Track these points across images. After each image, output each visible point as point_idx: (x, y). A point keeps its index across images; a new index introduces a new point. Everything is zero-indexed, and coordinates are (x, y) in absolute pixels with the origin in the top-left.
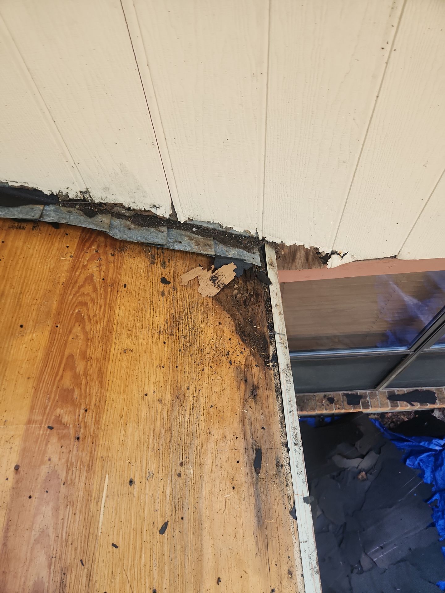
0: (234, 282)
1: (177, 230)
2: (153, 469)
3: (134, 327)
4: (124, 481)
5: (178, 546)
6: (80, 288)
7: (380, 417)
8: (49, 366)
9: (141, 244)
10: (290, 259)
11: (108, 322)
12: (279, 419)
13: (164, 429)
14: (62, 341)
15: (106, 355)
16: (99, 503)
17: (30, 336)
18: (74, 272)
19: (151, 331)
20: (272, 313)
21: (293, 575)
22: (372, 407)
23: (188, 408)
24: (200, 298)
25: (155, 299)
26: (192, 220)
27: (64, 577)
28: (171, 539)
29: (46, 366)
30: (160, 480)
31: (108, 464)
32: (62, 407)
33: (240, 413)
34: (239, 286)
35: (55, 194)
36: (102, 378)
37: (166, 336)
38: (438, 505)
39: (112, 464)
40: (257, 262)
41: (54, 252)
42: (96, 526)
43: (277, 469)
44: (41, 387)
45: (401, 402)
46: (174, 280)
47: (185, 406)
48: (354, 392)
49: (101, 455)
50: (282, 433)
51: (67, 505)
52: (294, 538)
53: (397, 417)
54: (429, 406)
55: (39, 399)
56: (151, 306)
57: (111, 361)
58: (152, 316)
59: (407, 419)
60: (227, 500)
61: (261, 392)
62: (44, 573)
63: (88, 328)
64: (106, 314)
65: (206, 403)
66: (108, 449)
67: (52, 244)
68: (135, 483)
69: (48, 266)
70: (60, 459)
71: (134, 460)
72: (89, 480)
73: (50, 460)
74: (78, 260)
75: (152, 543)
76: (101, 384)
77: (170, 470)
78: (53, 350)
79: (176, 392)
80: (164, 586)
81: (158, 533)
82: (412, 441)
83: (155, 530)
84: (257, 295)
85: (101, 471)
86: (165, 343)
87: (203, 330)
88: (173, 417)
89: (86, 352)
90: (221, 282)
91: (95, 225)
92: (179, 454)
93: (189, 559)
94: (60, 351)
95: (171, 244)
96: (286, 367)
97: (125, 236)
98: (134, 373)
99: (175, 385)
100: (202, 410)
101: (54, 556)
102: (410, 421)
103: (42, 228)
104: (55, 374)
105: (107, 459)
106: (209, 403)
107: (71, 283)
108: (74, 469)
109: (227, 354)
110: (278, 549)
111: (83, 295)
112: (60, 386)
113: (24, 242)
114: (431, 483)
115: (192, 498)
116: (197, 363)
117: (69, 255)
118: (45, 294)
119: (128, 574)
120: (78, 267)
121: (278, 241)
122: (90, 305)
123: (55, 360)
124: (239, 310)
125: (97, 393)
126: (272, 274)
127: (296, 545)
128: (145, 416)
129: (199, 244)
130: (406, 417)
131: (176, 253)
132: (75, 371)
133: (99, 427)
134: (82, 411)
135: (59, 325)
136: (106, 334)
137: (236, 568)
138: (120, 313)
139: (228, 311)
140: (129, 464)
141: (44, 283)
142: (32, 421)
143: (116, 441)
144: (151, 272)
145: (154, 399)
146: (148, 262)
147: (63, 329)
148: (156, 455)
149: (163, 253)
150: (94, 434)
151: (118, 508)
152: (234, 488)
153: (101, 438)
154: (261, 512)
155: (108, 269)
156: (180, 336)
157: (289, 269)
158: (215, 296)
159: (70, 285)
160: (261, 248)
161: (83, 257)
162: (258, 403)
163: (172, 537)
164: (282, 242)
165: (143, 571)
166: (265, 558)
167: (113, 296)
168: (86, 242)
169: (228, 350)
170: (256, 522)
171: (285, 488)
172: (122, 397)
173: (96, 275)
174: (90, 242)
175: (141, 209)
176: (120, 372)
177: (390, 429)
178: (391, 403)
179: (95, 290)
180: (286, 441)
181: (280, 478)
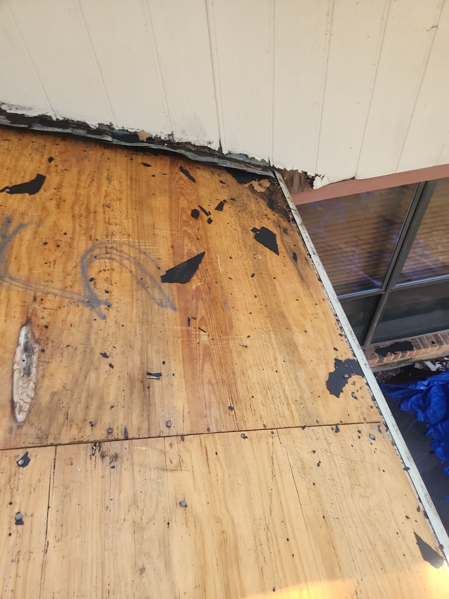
2: (240, 254)
4: (227, 257)
5: (262, 282)
6: (178, 181)
10: (290, 183)
11: (197, 196)
12: (302, 244)
17: (160, 198)
21: (325, 300)
25: (219, 189)
26: (231, 153)
29: (172, 211)
30: (245, 258)
31: (217, 250)
32: (186, 227)
35: (154, 137)
42: (219, 271)
43: (307, 263)
49: (212, 246)
53: (387, 374)
55: (173, 223)
56: (218, 192)
59: (395, 375)
60: (282, 270)
61: (290, 232)
64: (195, 193)
66: (215, 245)
73: (187, 245)
74: (172, 170)
75: (249, 280)
78: (173, 204)
81: (250, 277)
83: (249, 275)
87: (250, 204)
93: (270, 288)
96: (300, 223)
104: (177, 214)
109: (266, 215)
112: (182, 219)
114: (425, 420)
115: (264, 267)
117: (167, 167)
120: (173, 173)
121: (282, 168)
122: (186, 189)
123: (175, 209)
128: (229, 235)
133: (207, 236)
134: (197, 230)
135: (172, 195)
140: (228, 252)
142: (173, 230)
143: (218, 242)
144: (213, 177)
146: (210, 174)
147: (175, 197)
148: (240, 249)
150: (205, 238)
152: (285, 266)
153: (210, 240)
160: (272, 170)
162: (289, 236)
163: (258, 279)
164: (285, 168)
166: (309, 292)
168: (174, 162)
169: (266, 213)
170: (300, 279)
171: (313, 270)
175: (201, 145)
178: (378, 355)
179: (186, 183)
180: (308, 253)
181: (309, 266)
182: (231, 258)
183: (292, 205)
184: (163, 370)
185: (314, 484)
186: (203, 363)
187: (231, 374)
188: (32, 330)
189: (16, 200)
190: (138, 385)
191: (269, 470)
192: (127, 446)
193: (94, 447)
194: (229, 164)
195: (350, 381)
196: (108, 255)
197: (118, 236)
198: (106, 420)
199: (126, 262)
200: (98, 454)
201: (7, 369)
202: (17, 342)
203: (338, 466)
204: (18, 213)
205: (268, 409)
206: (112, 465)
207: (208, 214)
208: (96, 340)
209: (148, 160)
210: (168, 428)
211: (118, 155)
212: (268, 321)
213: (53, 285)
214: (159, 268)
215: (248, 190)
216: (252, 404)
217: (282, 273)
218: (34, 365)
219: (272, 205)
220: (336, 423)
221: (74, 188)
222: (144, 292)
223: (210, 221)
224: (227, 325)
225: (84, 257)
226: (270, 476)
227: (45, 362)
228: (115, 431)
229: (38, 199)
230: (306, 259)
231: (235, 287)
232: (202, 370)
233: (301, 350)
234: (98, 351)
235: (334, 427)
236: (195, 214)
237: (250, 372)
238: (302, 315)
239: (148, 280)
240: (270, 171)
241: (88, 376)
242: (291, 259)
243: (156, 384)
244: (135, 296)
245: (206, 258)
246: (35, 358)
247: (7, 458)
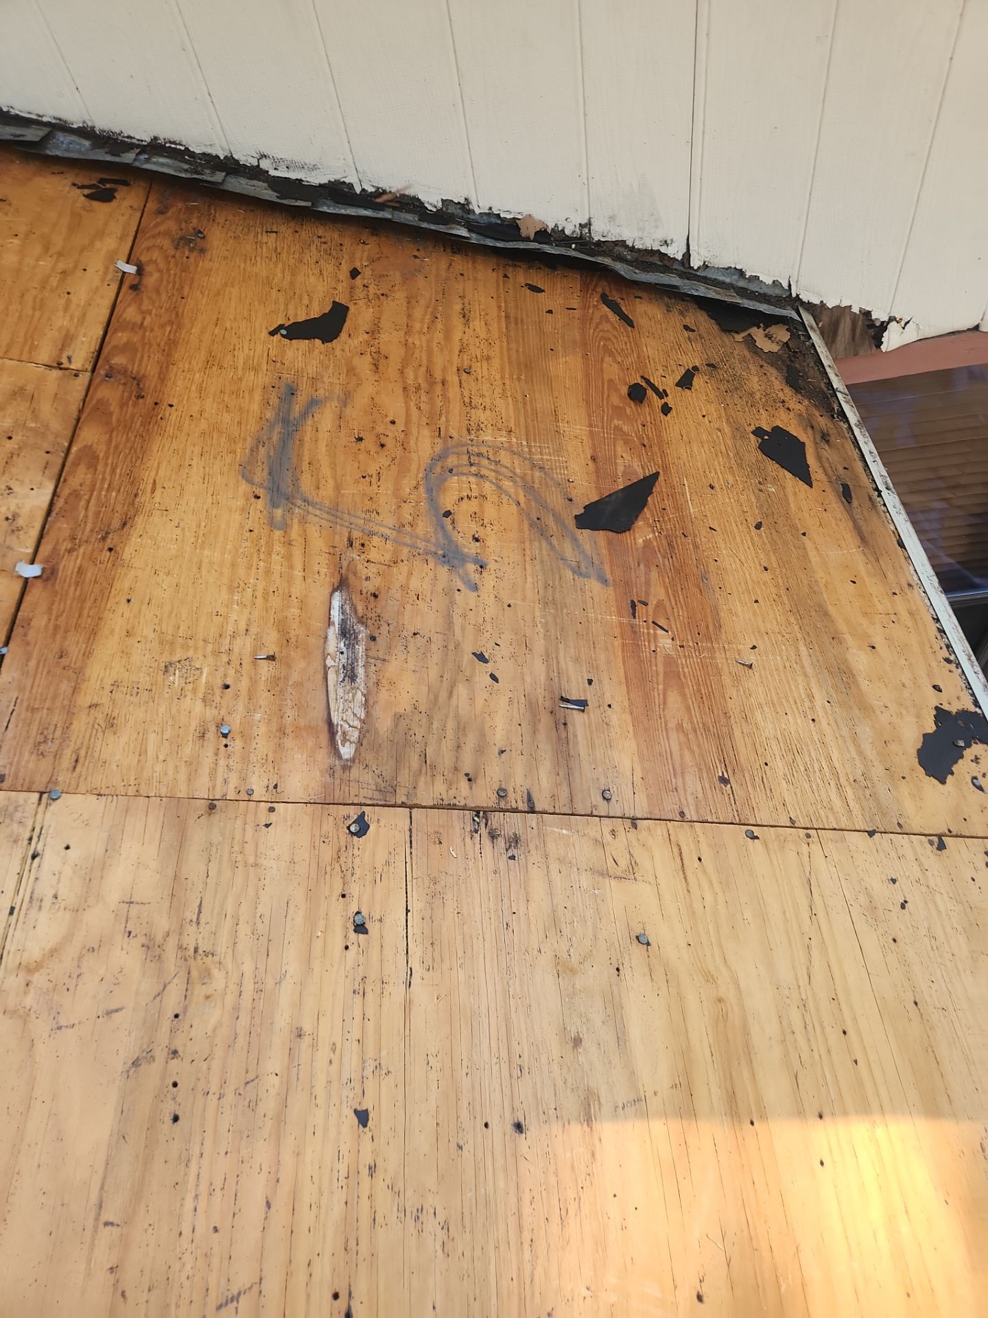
4: (704, 485)
5: (778, 541)
6: (598, 324)
10: (828, 337)
11: (638, 357)
16: (685, 496)
17: (564, 359)
25: (682, 343)
26: (707, 265)
29: (590, 385)
30: (741, 490)
31: (683, 470)
39: (686, 470)
40: (797, 319)
42: (688, 513)
43: (872, 506)
44: (591, 401)
46: (698, 329)
49: (673, 461)
50: (868, 477)
52: (907, 563)
56: (680, 348)
60: (820, 518)
61: (835, 440)
64: (634, 350)
68: (716, 488)
73: (622, 457)
74: (586, 300)
75: (750, 535)
77: (750, 485)
78: (590, 373)
81: (754, 528)
83: (750, 525)
85: (678, 473)
86: (707, 382)
87: (747, 377)
93: (794, 553)
94: (599, 375)
96: (857, 421)
104: (601, 393)
105: (679, 465)
109: (782, 401)
111: (603, 330)
115: (781, 510)
120: (589, 307)
121: (816, 301)
122: (615, 341)
123: (596, 381)
129: (719, 294)
133: (663, 439)
135: (589, 354)
140: (705, 474)
142: (593, 425)
143: (684, 454)
144: (670, 318)
147: (594, 358)
148: (730, 471)
150: (659, 444)
152: (825, 510)
153: (668, 449)
160: (797, 307)
162: (832, 447)
163: (770, 534)
164: (822, 302)
167: (635, 335)
169: (782, 398)
175: (647, 248)
179: (614, 328)
180: (874, 486)
181: (878, 513)
182: (712, 487)
183: (836, 383)
184: (589, 694)
185: (895, 940)
186: (665, 690)
187: (722, 716)
188: (351, 599)
189: (300, 353)
190: (545, 720)
191: (804, 903)
192: (534, 825)
193: (476, 818)
194: (702, 291)
195: (969, 753)
196: (473, 469)
197: (490, 431)
198: (494, 773)
199: (507, 484)
200: (483, 831)
201: (317, 665)
202: (327, 619)
203: (944, 914)
204: (305, 379)
205: (798, 791)
206: (510, 854)
207: (662, 394)
208: (463, 629)
209: (537, 279)
210: (606, 802)
211: (480, 267)
212: (792, 620)
213: (380, 518)
214: (571, 500)
215: (743, 346)
216: (764, 777)
217: (821, 525)
218: (361, 663)
219: (794, 380)
220: (938, 832)
221: (402, 333)
222: (544, 544)
223: (666, 410)
224: (710, 621)
225: (429, 470)
226: (805, 914)
227: (378, 659)
228: (511, 796)
229: (338, 352)
230: (870, 499)
231: (723, 546)
232: (665, 703)
233: (864, 684)
234: (468, 648)
235: (935, 839)
236: (637, 394)
237: (759, 716)
238: (865, 614)
239: (551, 522)
240: (789, 308)
241: (455, 692)
242: (839, 496)
243: (577, 719)
244: (528, 552)
245: (660, 486)
246: (361, 649)
247: (331, 819)
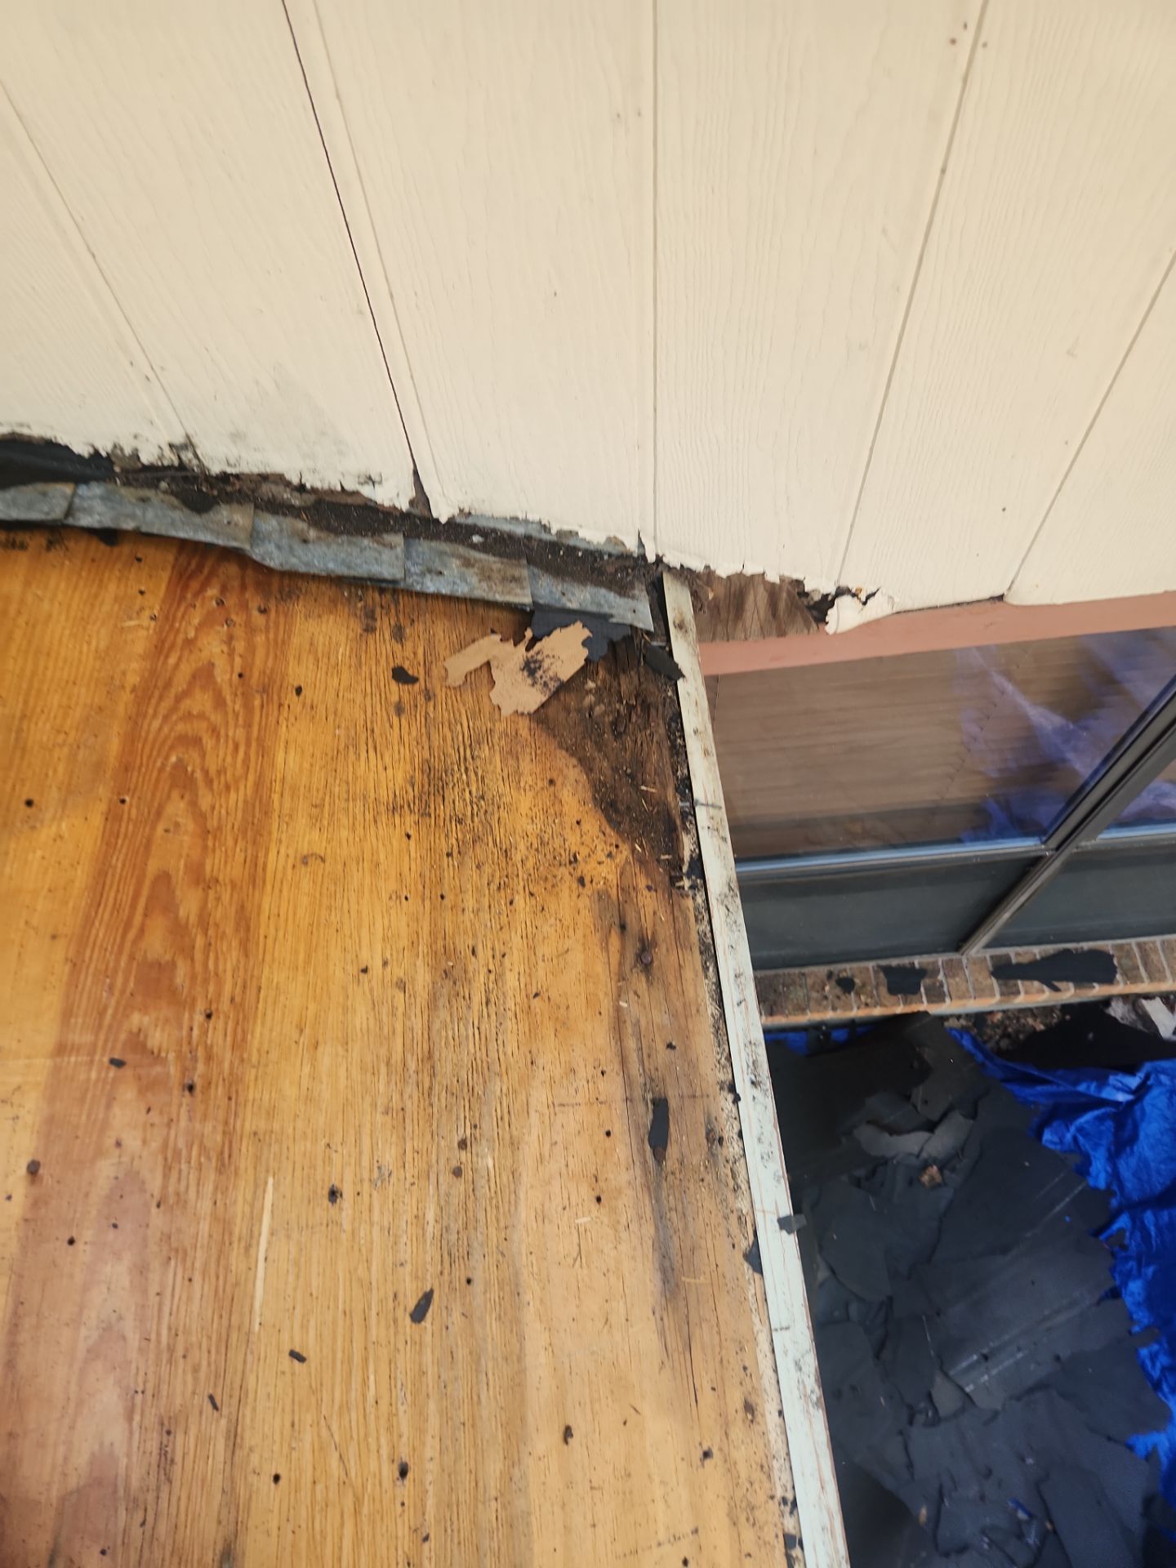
0: (586, 671)
1: (432, 540)
2: (389, 1157)
3: (327, 798)
4: (315, 1192)
5: (460, 1350)
7: (975, 1025)
8: (106, 905)
9: (337, 581)
10: (729, 612)
12: (711, 1021)
13: (415, 1057)
14: (139, 837)
15: (255, 875)
16: (253, 1251)
17: (54, 828)
18: (162, 658)
19: (371, 806)
20: (686, 752)
21: (756, 1413)
22: (951, 999)
23: (476, 1000)
24: (497, 716)
25: (379, 723)
26: (470, 513)
27: (168, 1441)
28: (441, 1335)
29: (99, 905)
30: (407, 1186)
31: (272, 1150)
32: (144, 1010)
33: (611, 1010)
34: (599, 683)
35: (104, 454)
36: (248, 929)
37: (410, 819)
38: (1126, 1242)
39: (281, 1149)
40: (644, 619)
41: (106, 608)
42: (247, 1310)
43: (710, 1149)
44: (87, 959)
45: (1027, 983)
46: (428, 673)
47: (467, 996)
48: (905, 961)
49: (254, 1128)
50: (719, 1057)
51: (170, 1258)
52: (756, 1320)
53: (1018, 1021)
54: (1098, 991)
55: (83, 989)
56: (370, 741)
57: (269, 887)
58: (373, 768)
59: (1042, 1027)
60: (582, 1230)
61: (664, 956)
62: (116, 1434)
63: (205, 801)
64: (252, 765)
65: (522, 986)
66: (271, 1113)
67: (100, 586)
68: (344, 1196)
69: (94, 643)
70: (144, 1142)
71: (338, 1139)
72: (222, 1193)
73: (118, 1144)
74: (172, 626)
75: (392, 1346)
76: (245, 948)
77: (434, 1161)
78: (114, 861)
79: (443, 962)
80: (428, 1453)
81: (408, 1320)
82: (1055, 1080)
83: (400, 1312)
84: (646, 707)
85: (255, 1168)
86: (409, 836)
87: (508, 799)
88: (436, 1026)
89: (201, 865)
90: (551, 673)
91: (212, 531)
92: (454, 1118)
93: (491, 1383)
94: (135, 865)
95: (415, 577)
96: (726, 890)
97: (294, 560)
98: (330, 915)
99: (440, 943)
100: (510, 1004)
101: (140, 1390)
102: (1050, 1029)
103: (71, 544)
104: (122, 925)
105: (267, 1137)
106: (529, 986)
107: (155, 686)
108: (184, 1166)
109: (572, 859)
110: (717, 1349)
111: (189, 716)
112: (139, 956)
113: (27, 584)
114: (1109, 1186)
115: (492, 1231)
116: (494, 887)
118: (88, 719)
119: (335, 1427)
120: (172, 646)
121: (697, 566)
123: (121, 889)
124: (599, 746)
125: (235, 970)
126: (683, 652)
127: (763, 1338)
128: (365, 1026)
129: (489, 578)
130: (1039, 1020)
131: (430, 601)
132: (177, 917)
133: (245, 1056)
134: (199, 1018)
135: (127, 799)
136: (254, 816)
137: (610, 1399)
138: (288, 762)
139: (572, 751)
140: (328, 1150)
141: (83, 690)
142: (69, 1047)
143: (290, 1091)
144: (366, 653)
145: (386, 981)
146: (357, 626)
147: (138, 808)
148: (395, 1122)
149: (397, 603)
150: (231, 1074)
151: (303, 1260)
152: (599, 1199)
153: (252, 1084)
154: (670, 1259)
155: (251, 648)
156: (448, 818)
157: (728, 637)
158: (537, 711)
159: (153, 693)
160: (653, 584)
161: (183, 617)
162: (655, 983)
163: (444, 1329)
164: (707, 567)
165: (372, 1417)
166: (684, 1372)
167: (267, 718)
168: (190, 577)
169: (574, 849)
170: (659, 1284)
171: (730, 1196)
172: (300, 978)
173: (221, 664)
174: (202, 577)
175: (333, 488)
176: (295, 914)
177: (1000, 1052)
178: (1000, 985)
181: (718, 1172)
182: (334, 1194)
183: (704, 781)
217: (578, 1253)
219: (612, 792)
230: (710, 1122)
240: (642, 595)
242: (640, 1141)
